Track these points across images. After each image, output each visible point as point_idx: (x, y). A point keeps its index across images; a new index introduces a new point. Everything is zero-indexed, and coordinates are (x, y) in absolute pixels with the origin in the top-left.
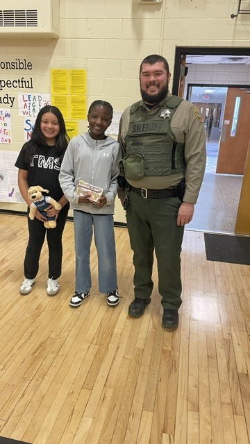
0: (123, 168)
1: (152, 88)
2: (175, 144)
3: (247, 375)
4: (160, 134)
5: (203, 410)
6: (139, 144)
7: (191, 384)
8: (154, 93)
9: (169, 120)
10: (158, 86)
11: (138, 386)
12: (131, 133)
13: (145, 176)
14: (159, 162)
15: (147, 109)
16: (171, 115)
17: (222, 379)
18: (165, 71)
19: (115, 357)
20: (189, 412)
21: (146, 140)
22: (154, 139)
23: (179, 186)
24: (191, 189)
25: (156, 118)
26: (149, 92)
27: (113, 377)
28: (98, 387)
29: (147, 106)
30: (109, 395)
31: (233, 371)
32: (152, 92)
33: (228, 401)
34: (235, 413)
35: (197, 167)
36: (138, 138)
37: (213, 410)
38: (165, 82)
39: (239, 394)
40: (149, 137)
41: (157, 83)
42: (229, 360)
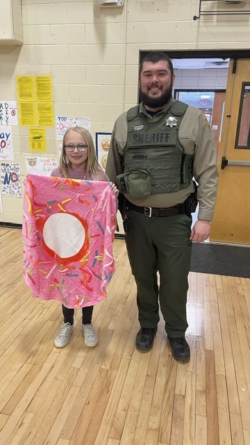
0: (124, 185)
1: (154, 90)
2: (184, 156)
3: (184, 396)
4: (168, 146)
5: (126, 438)
6: (142, 157)
7: (121, 407)
8: (156, 96)
9: (176, 129)
10: (161, 88)
11: (62, 411)
12: (131, 145)
13: (152, 194)
14: (166, 178)
15: (149, 116)
16: (179, 123)
17: (156, 401)
18: (169, 71)
19: (46, 378)
20: (110, 440)
21: (151, 153)
22: (160, 151)
23: (186, 202)
24: (208, 205)
25: (160, 126)
26: (150, 95)
27: (38, 400)
28: (18, 412)
29: (149, 112)
30: (27, 421)
31: (170, 391)
32: (154, 94)
33: (156, 426)
34: (160, 440)
35: (211, 180)
36: (141, 151)
37: (136, 437)
38: (169, 83)
39: (170, 418)
40: (154, 149)
41: (160, 84)
42: (168, 380)
